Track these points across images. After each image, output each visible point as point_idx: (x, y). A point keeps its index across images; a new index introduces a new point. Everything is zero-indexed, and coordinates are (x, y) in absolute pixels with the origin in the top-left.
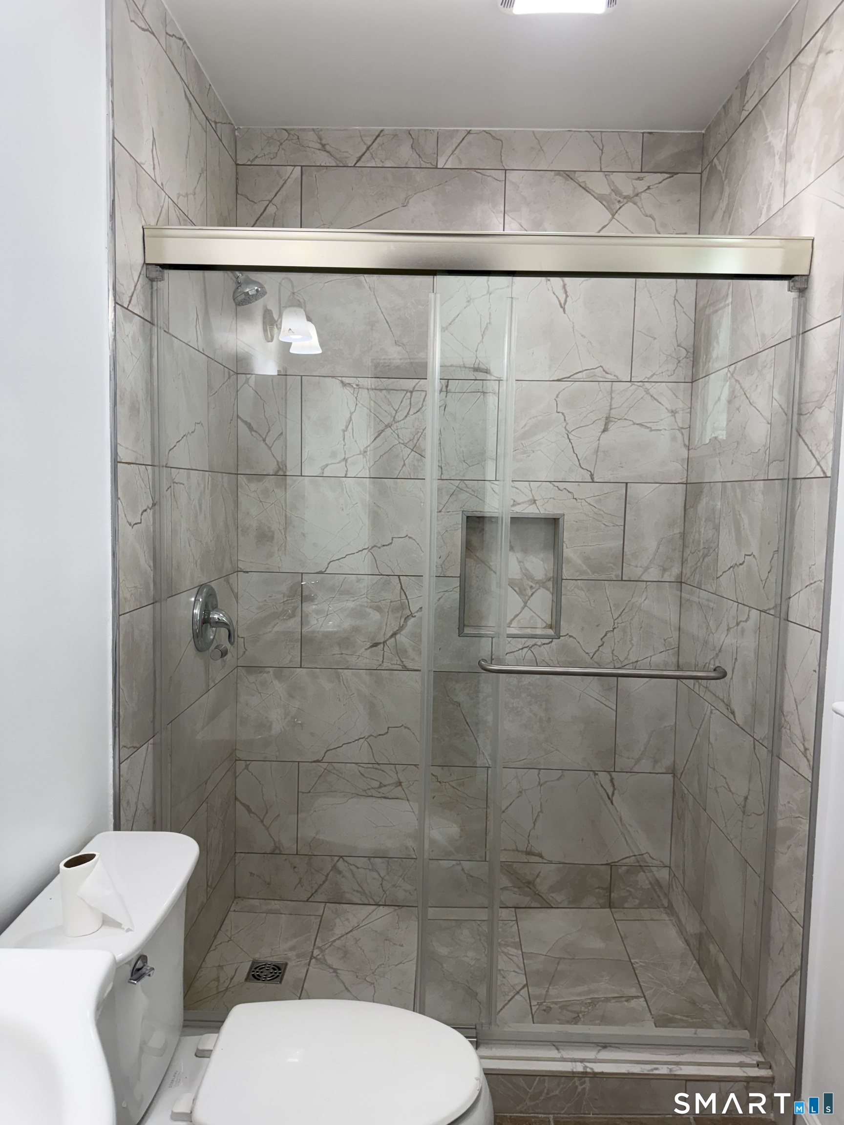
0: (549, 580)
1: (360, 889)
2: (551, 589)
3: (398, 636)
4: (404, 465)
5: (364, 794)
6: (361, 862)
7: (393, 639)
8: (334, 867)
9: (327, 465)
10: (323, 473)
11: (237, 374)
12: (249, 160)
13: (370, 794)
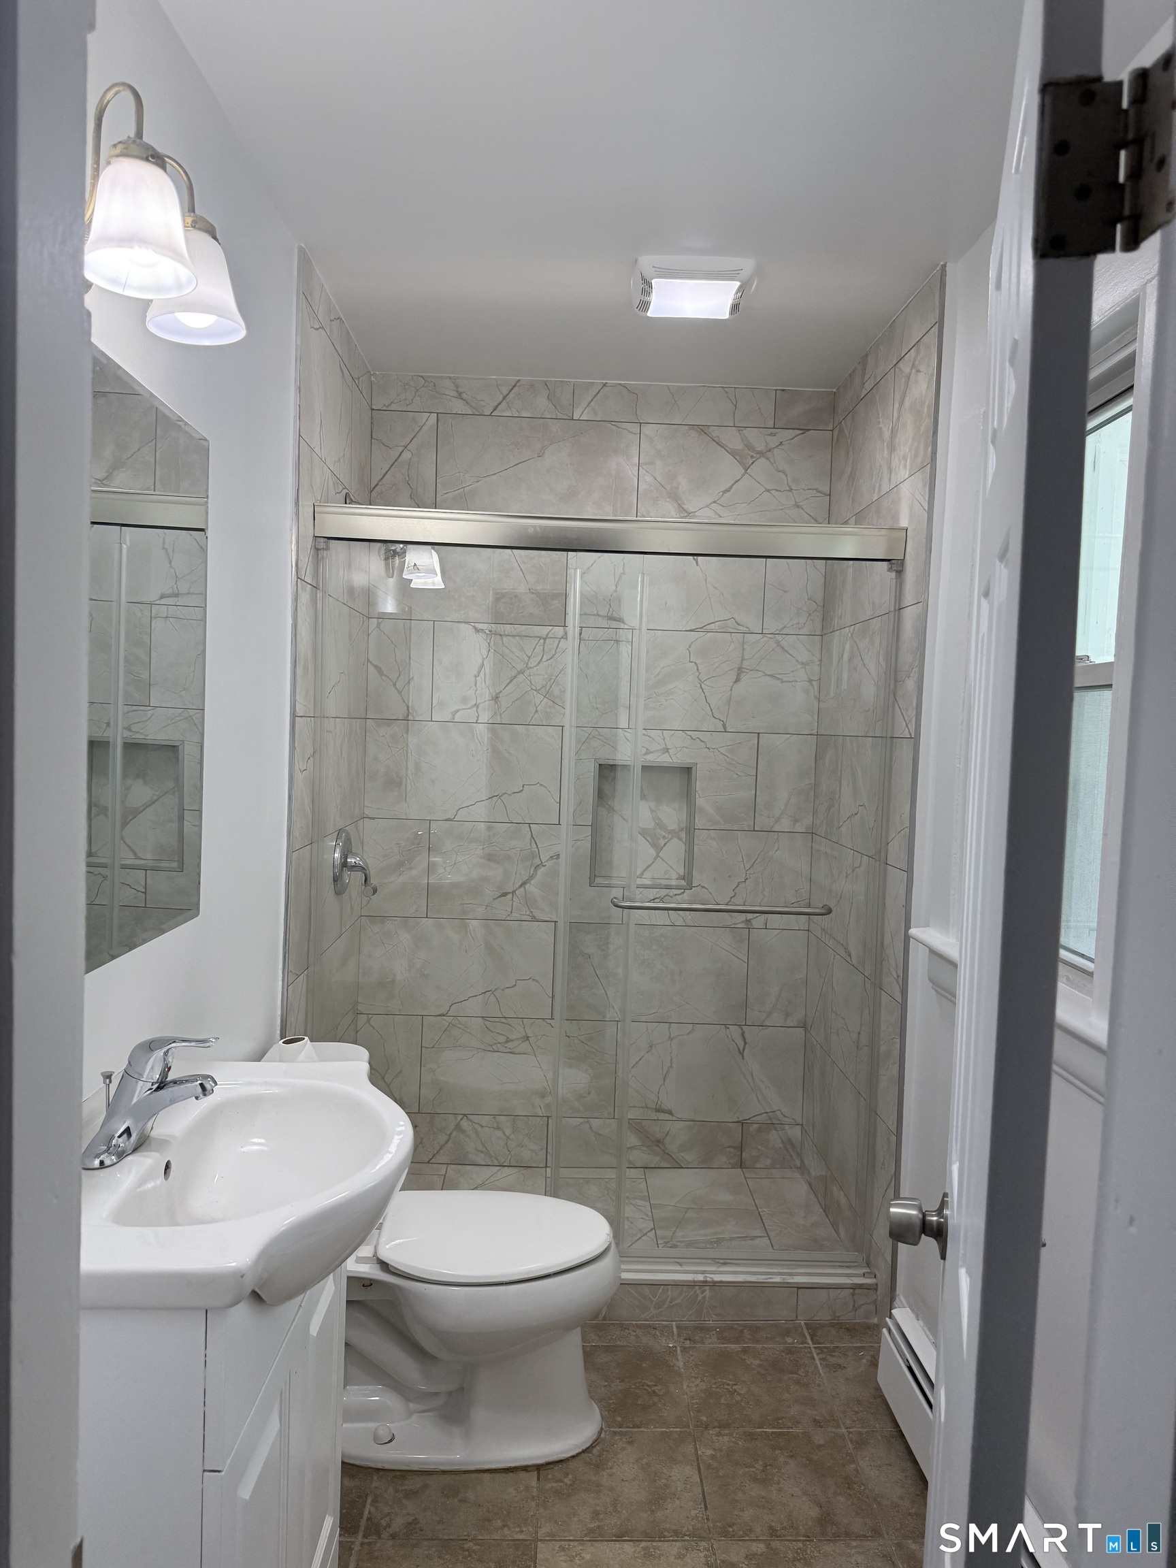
0: (682, 830)
1: (484, 1149)
2: (684, 840)
3: (527, 886)
4: (537, 711)
5: (490, 1049)
6: (485, 1121)
7: (522, 889)
8: (458, 1127)
9: (458, 711)
10: (454, 718)
11: (369, 618)
12: (385, 405)
13: (496, 1049)
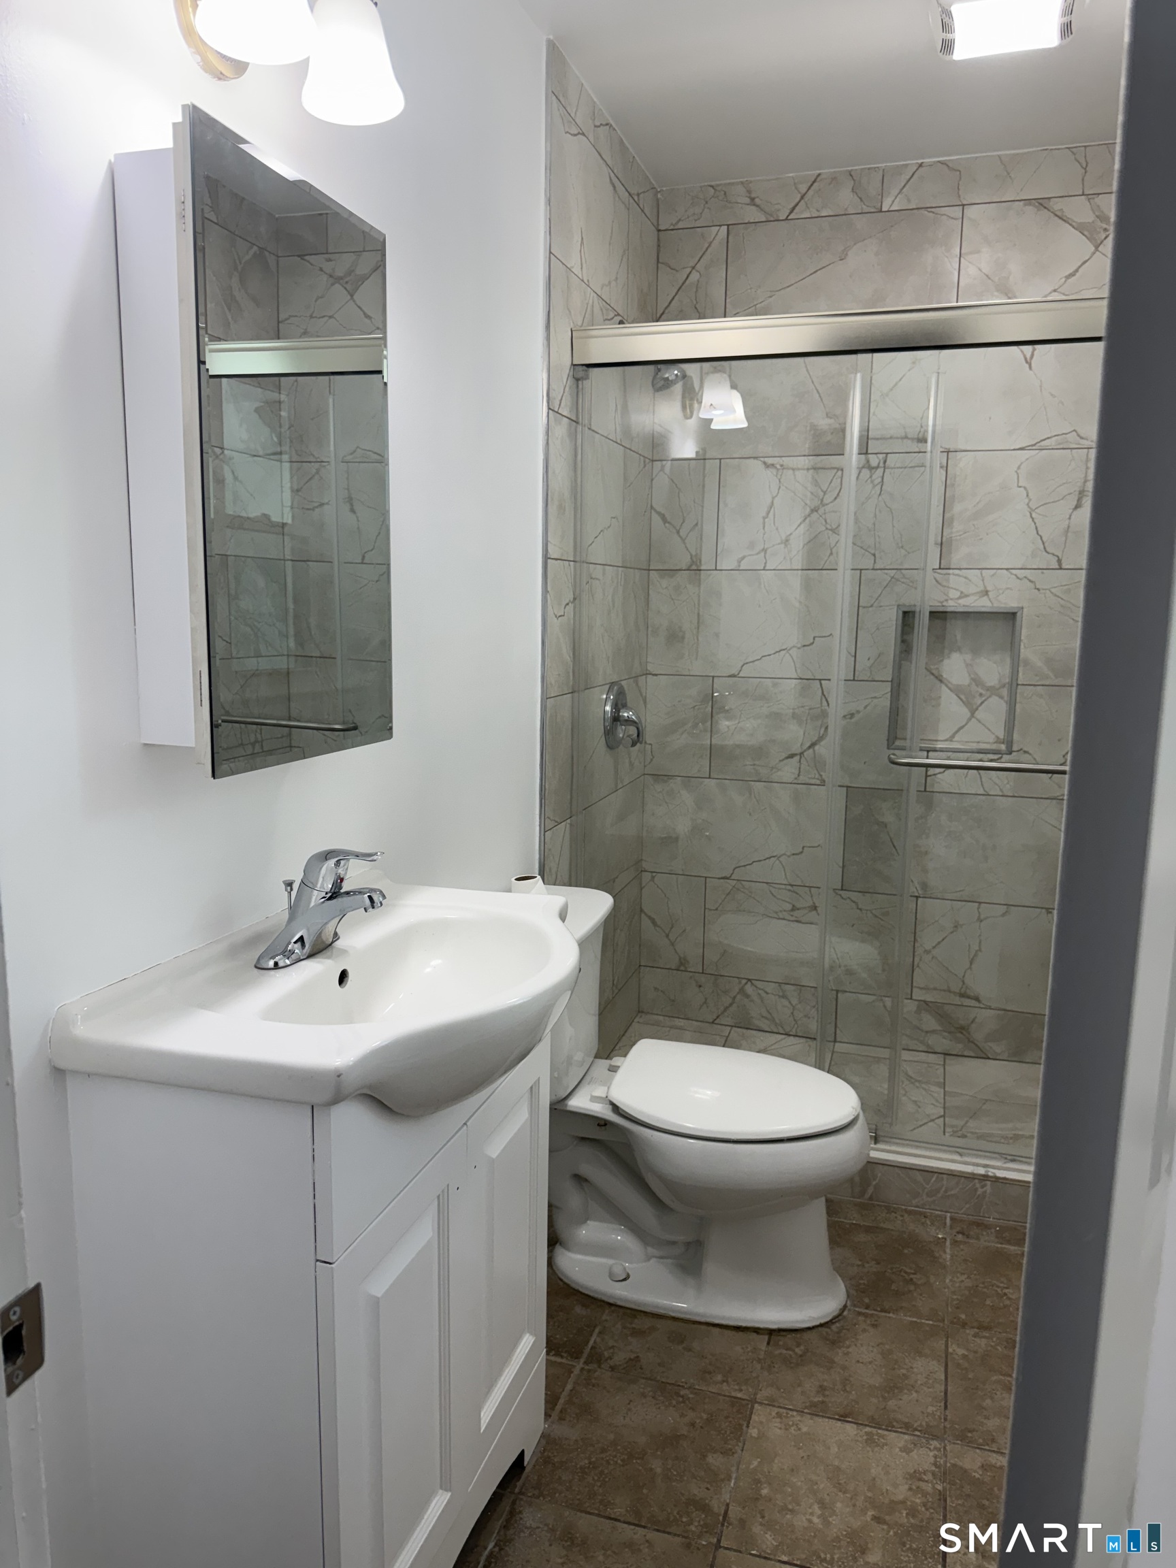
0: (1004, 686)
1: (769, 1016)
2: (1006, 698)
3: (817, 748)
4: (831, 554)
5: (776, 916)
6: (771, 988)
7: (811, 750)
8: (742, 991)
9: (743, 558)
10: (739, 566)
11: (653, 461)
12: (672, 224)
13: (781, 916)
